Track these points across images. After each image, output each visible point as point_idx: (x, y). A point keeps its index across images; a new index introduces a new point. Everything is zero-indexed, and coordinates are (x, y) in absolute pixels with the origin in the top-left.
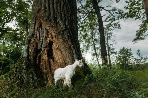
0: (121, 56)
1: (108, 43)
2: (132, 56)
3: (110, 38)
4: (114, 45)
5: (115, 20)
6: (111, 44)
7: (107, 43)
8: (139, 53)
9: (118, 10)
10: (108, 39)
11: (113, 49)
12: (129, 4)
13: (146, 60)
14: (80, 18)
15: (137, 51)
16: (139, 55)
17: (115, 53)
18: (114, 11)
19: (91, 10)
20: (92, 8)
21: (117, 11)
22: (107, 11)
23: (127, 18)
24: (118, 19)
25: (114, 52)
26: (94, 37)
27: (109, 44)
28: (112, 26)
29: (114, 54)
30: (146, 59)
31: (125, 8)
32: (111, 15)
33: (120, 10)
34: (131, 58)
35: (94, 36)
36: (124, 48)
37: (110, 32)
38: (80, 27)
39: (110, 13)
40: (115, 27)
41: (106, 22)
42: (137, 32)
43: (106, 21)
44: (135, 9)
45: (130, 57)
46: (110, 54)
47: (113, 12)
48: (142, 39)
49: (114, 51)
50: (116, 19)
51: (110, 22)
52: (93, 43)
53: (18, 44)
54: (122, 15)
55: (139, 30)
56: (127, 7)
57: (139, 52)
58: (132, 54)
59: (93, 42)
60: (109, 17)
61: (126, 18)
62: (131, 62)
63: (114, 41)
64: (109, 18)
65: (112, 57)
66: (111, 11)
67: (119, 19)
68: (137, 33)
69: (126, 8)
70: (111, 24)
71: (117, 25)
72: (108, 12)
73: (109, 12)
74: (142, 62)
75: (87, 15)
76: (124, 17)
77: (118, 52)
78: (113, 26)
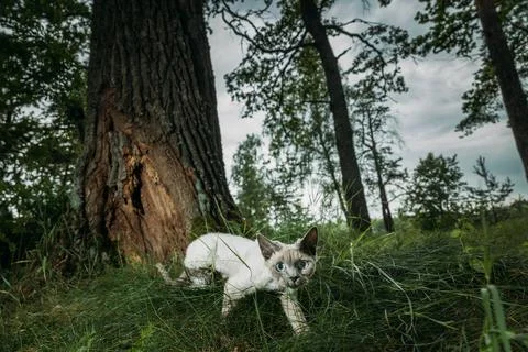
0: (423, 184)
1: (374, 144)
2: (462, 180)
3: (378, 126)
4: (394, 148)
5: (384, 64)
6: (385, 145)
7: (371, 145)
8: (484, 170)
9: (389, 30)
10: (373, 129)
11: (394, 165)
12: (429, 5)
13: (510, 191)
14: (268, 69)
15: (476, 164)
16: (484, 175)
17: (401, 176)
18: (378, 33)
19: (299, 38)
20: (304, 30)
21: (386, 34)
22: (352, 36)
23: (424, 56)
24: (395, 60)
25: (397, 173)
26: (323, 129)
27: (378, 148)
28: (376, 84)
29: (398, 181)
30: (508, 186)
31: (417, 18)
32: (369, 48)
33: (398, 31)
34: (456, 191)
35: (324, 123)
36: (430, 156)
37: (377, 105)
38: (271, 98)
39: (366, 42)
40: (388, 86)
41: (355, 72)
42: (465, 97)
43: (356, 69)
44: (453, 18)
45: (453, 187)
46: (384, 179)
47: (375, 37)
48: (490, 119)
49: (400, 170)
50: (386, 60)
51: (370, 71)
52: (322, 150)
53: (64, 173)
54: (407, 46)
55: (471, 92)
56: (426, 16)
57: (482, 165)
58: (460, 175)
59: (323, 143)
60: (363, 56)
61: (420, 53)
62: (459, 204)
63: (394, 133)
64: (364, 58)
65: (392, 192)
66: (368, 36)
67: (399, 58)
68: (467, 101)
69: (423, 19)
70: (373, 80)
71: (395, 80)
72: (356, 39)
73: (360, 41)
74: (496, 198)
75: (290, 54)
76: (414, 51)
77: (411, 173)
78: (382, 83)
